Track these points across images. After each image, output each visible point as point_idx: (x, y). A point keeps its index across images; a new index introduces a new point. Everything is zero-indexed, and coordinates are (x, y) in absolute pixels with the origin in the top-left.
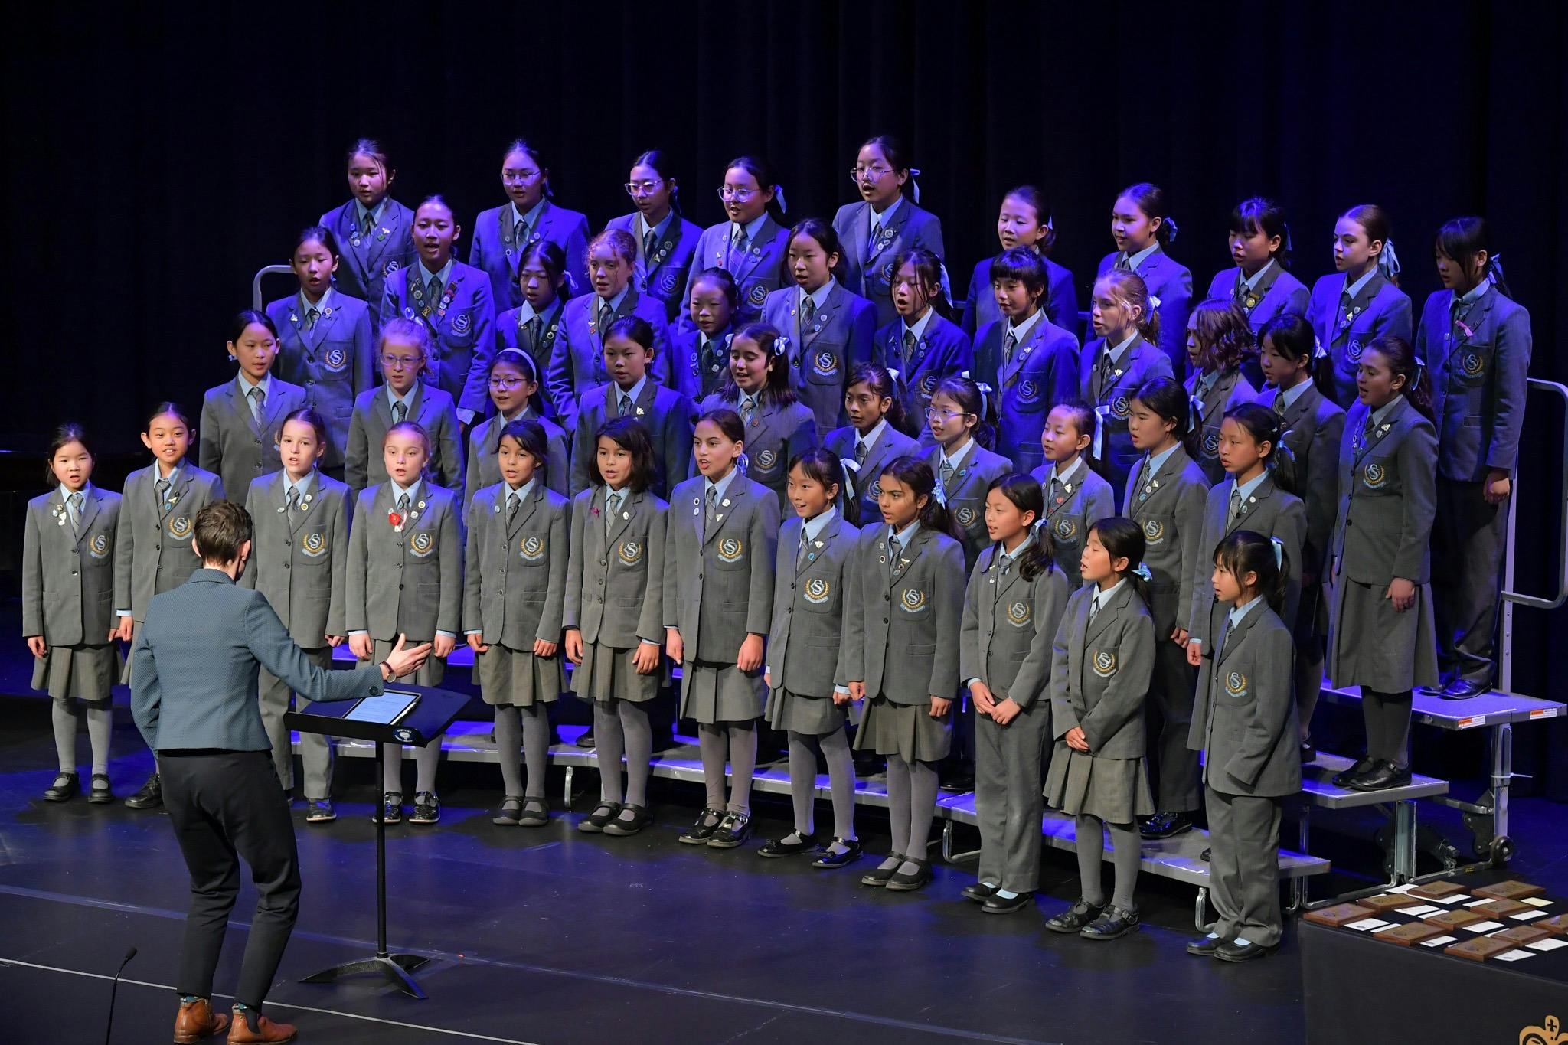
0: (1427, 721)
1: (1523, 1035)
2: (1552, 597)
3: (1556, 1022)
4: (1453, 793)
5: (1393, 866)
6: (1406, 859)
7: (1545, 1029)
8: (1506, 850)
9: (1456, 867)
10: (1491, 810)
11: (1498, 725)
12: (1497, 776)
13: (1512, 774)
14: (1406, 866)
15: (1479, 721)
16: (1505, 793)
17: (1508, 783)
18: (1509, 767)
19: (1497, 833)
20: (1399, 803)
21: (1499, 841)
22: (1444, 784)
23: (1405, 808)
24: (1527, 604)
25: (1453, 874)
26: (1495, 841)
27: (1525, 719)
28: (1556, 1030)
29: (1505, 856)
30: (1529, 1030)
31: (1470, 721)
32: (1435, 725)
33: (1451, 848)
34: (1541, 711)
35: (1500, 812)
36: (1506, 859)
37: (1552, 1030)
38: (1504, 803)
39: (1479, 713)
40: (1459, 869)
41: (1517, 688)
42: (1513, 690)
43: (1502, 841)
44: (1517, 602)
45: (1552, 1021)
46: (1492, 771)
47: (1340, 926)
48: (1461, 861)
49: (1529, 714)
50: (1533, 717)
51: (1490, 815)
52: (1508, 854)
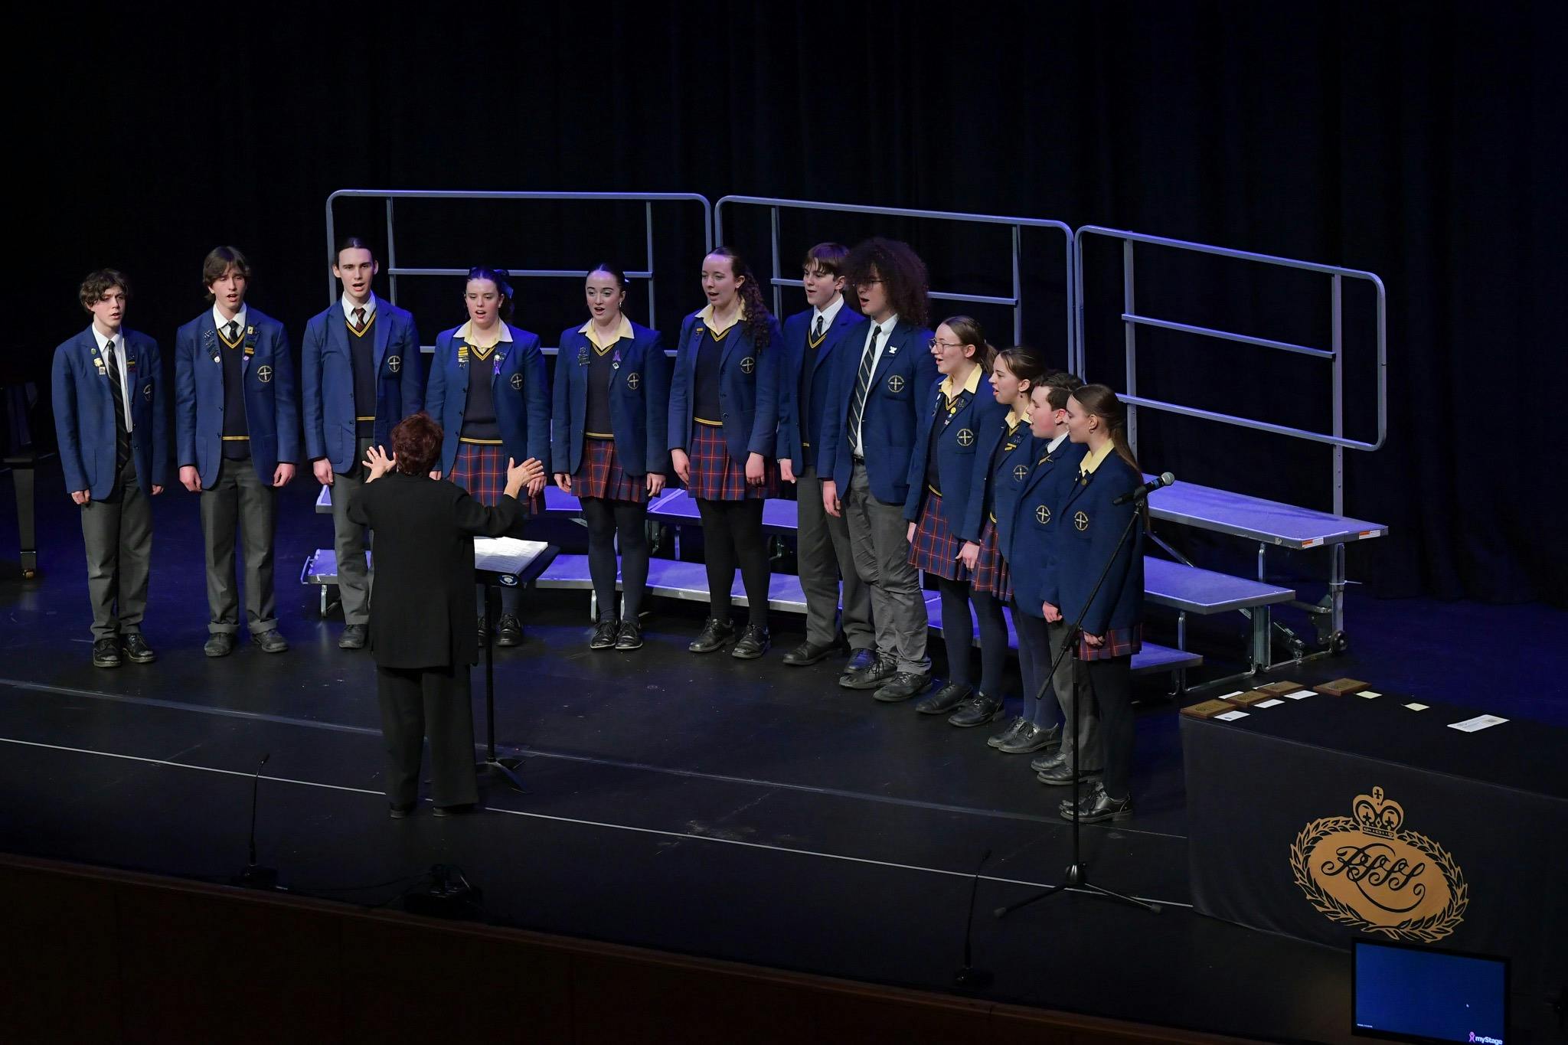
0: (1278, 543)
1: (1356, 801)
2: (1374, 442)
3: (1381, 792)
4: (1299, 597)
5: (1253, 658)
6: (1263, 653)
7: (1372, 797)
8: (1342, 641)
9: (1303, 656)
10: (1329, 610)
11: (1334, 544)
12: (1334, 584)
13: (1346, 581)
14: (1263, 657)
15: (1318, 541)
16: (1341, 595)
17: (1341, 589)
18: (1343, 576)
19: (1335, 629)
20: (1256, 608)
21: (1336, 635)
22: (1291, 593)
23: (1262, 611)
24: (1354, 447)
25: (1300, 662)
26: (1334, 633)
27: (1354, 539)
28: (1381, 798)
29: (1341, 646)
30: (1360, 798)
31: (1311, 542)
32: (1284, 545)
33: (1298, 641)
34: (1367, 532)
35: (1337, 613)
36: (1343, 648)
37: (1378, 798)
38: (1340, 605)
39: (1319, 535)
40: (1305, 658)
41: (1347, 513)
42: (1345, 515)
43: (1339, 635)
44: (1346, 446)
45: (1378, 791)
46: (1329, 580)
47: (1211, 718)
48: (1306, 650)
49: (1358, 535)
50: (1361, 537)
51: (1329, 615)
52: (1344, 644)
